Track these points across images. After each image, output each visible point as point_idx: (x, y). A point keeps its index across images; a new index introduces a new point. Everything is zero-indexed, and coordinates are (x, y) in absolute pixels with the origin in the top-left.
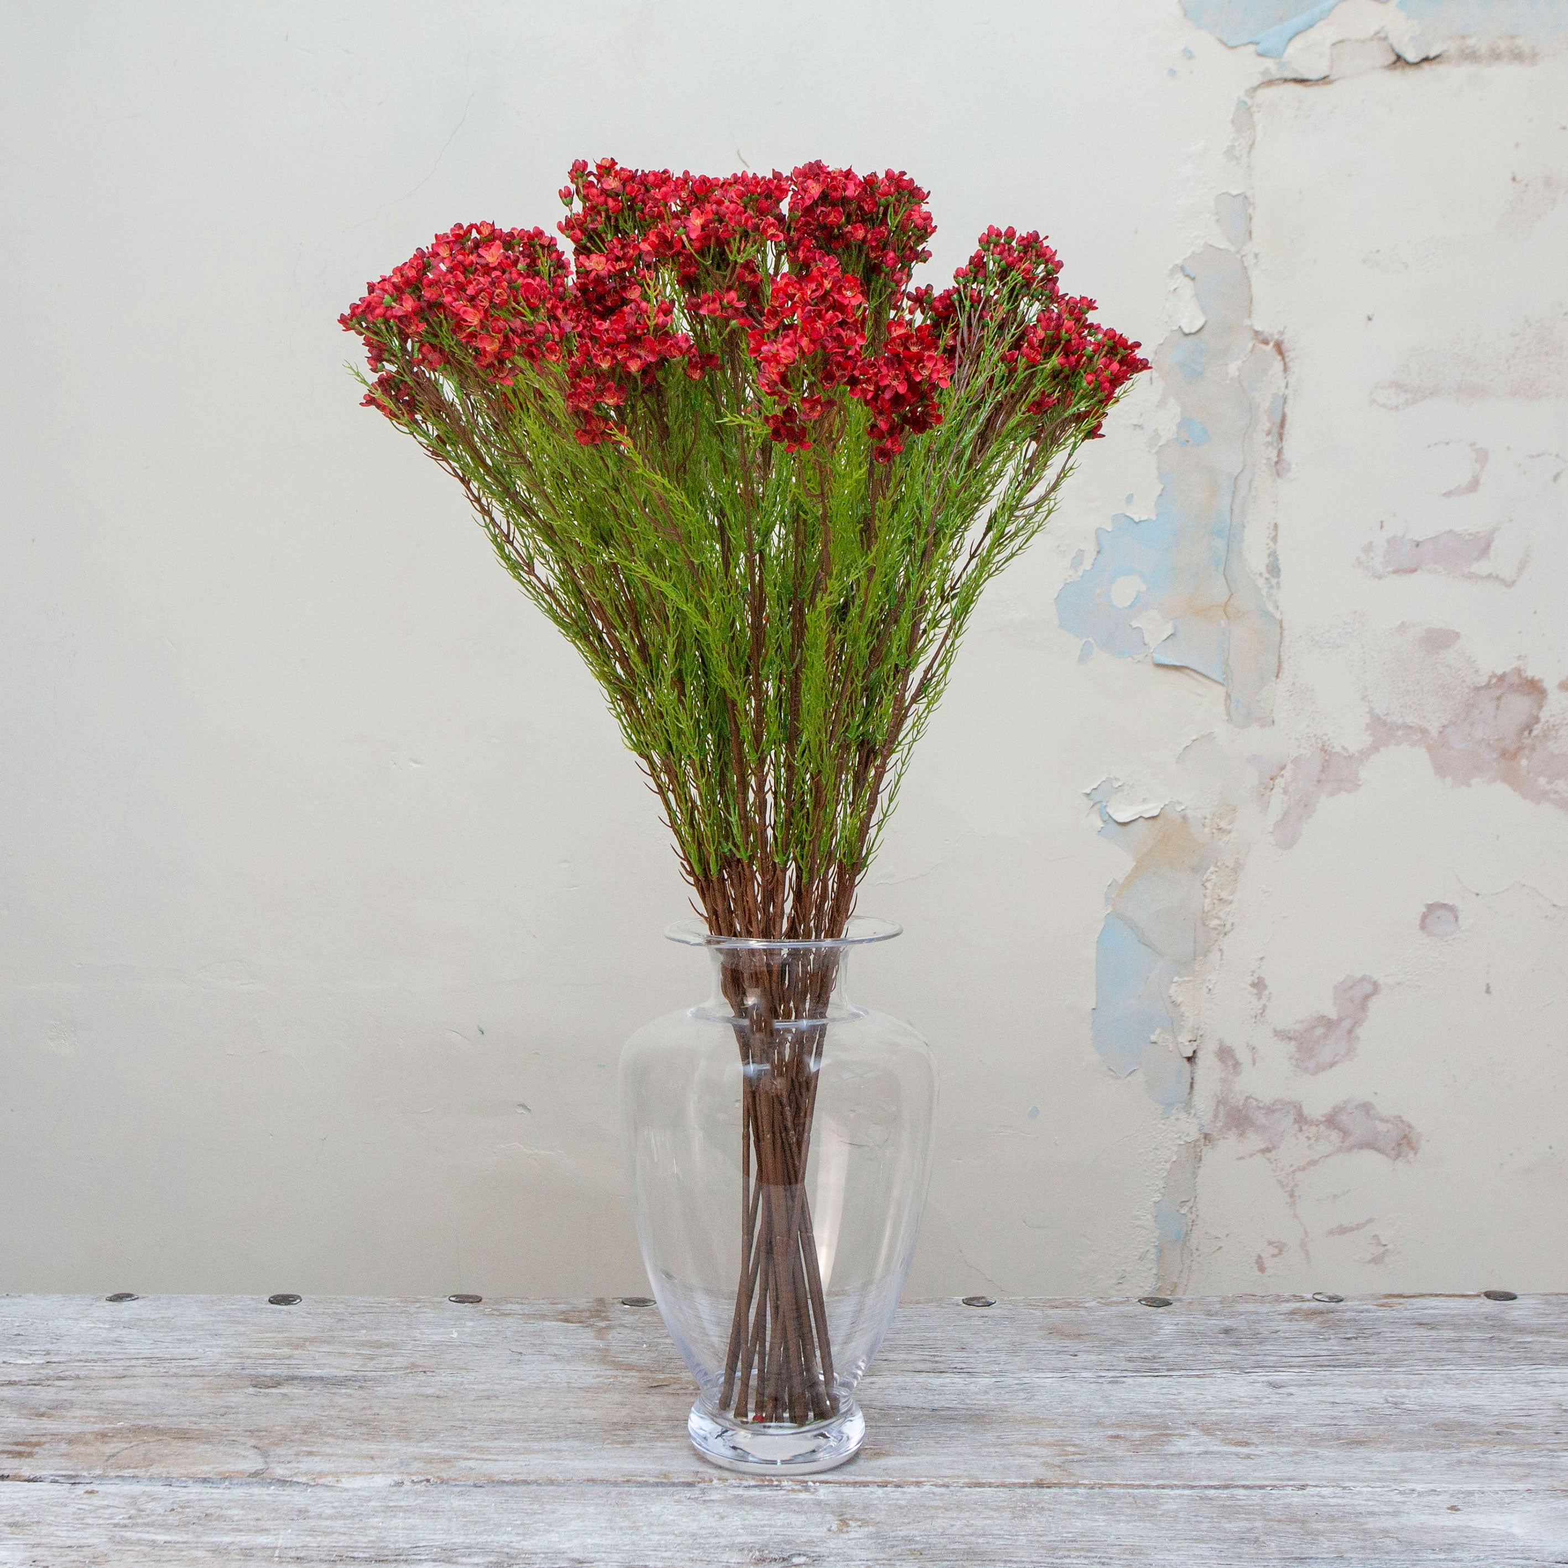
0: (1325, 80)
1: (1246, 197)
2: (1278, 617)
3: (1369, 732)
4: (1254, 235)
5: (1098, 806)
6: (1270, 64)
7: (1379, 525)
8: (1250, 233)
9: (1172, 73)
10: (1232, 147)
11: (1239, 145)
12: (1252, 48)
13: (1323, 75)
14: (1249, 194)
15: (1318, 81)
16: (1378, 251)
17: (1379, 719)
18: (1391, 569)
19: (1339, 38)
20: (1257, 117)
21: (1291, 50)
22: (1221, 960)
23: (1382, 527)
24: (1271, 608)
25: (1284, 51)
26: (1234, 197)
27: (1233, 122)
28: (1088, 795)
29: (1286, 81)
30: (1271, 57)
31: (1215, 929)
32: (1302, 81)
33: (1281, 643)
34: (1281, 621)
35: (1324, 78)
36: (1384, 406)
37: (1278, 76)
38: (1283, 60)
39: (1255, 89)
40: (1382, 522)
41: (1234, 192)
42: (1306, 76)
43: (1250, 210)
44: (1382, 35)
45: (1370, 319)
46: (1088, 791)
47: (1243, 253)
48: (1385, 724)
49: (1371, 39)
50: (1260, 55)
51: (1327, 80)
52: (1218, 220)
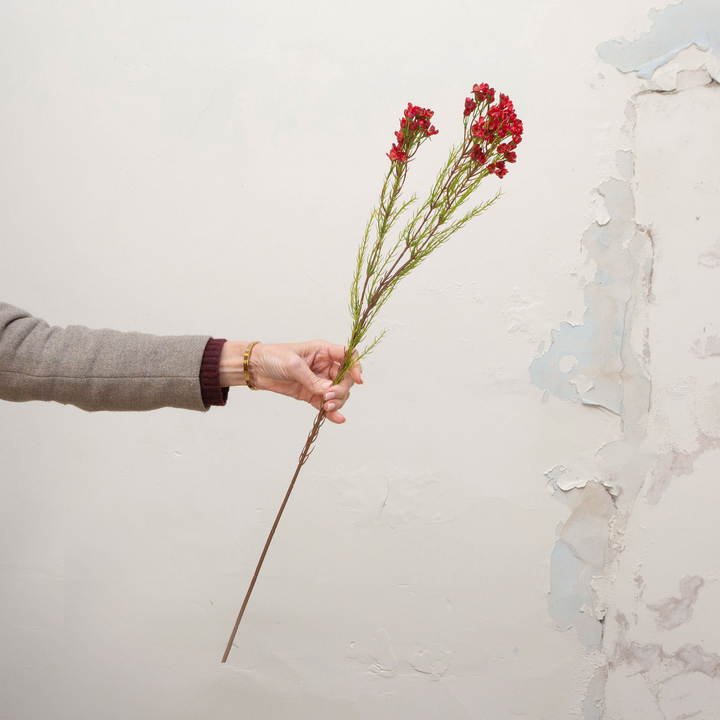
0: (673, 91)
1: (632, 153)
2: (649, 379)
3: (698, 442)
4: (636, 173)
5: (552, 481)
6: (644, 82)
7: (703, 329)
8: (634, 171)
9: (593, 86)
10: (625, 126)
11: (628, 125)
12: (635, 74)
13: (673, 89)
14: (633, 151)
15: (670, 91)
16: (702, 183)
17: (704, 434)
18: (710, 354)
19: (681, 69)
20: (637, 110)
21: (656, 75)
22: (619, 566)
23: (704, 331)
24: (646, 374)
25: (652, 76)
26: (626, 152)
27: (625, 112)
28: (546, 475)
29: (653, 91)
30: (645, 79)
31: (615, 549)
32: (662, 92)
33: (651, 393)
34: (651, 381)
35: (673, 90)
36: (705, 265)
37: (648, 89)
38: (652, 80)
39: (637, 95)
40: (705, 328)
41: (626, 151)
42: (663, 89)
43: (634, 160)
44: (704, 68)
45: (698, 219)
46: (546, 473)
47: (631, 183)
48: (706, 437)
49: (698, 70)
50: (639, 77)
51: (675, 91)
52: (617, 165)
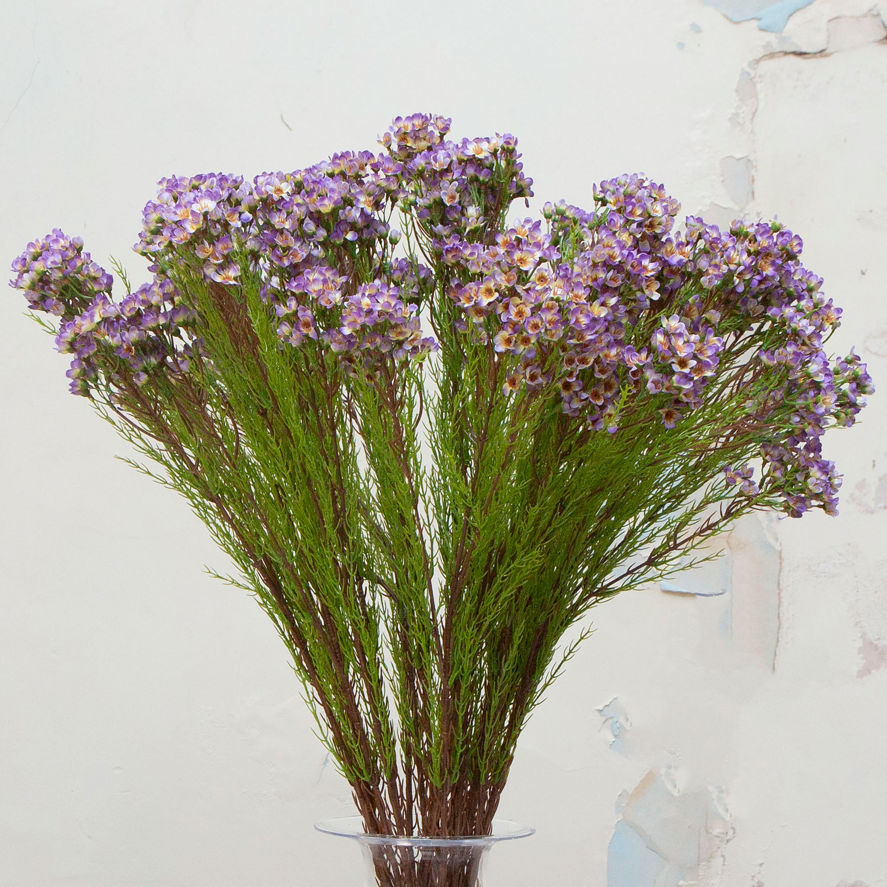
0: (822, 53)
1: (749, 160)
2: (778, 548)
3: (861, 655)
4: (756, 195)
5: (610, 721)
6: (770, 37)
7: (871, 464)
8: (753, 193)
9: (681, 46)
10: (737, 115)
11: (743, 112)
12: (755, 23)
13: (820, 49)
14: (751, 158)
15: (815, 54)
16: (871, 211)
17: (872, 643)
18: (882, 505)
19: (835, 15)
20: (759, 86)
21: (790, 25)
22: (724, 865)
23: (874, 466)
24: (771, 540)
25: (784, 27)
26: (738, 160)
27: (737, 91)
28: (600, 711)
29: (786, 53)
30: (772, 32)
31: (718, 837)
32: (801, 54)
33: (780, 572)
34: (780, 552)
35: (821, 51)
36: (876, 354)
37: (778, 50)
38: (784, 35)
39: (758, 61)
40: (874, 461)
41: (738, 156)
42: (804, 50)
43: (753, 172)
44: (875, 12)
45: (863, 273)
46: (601, 708)
47: (746, 212)
48: (876, 648)
49: (865, 16)
50: (762, 30)
51: (824, 53)
52: (723, 181)
